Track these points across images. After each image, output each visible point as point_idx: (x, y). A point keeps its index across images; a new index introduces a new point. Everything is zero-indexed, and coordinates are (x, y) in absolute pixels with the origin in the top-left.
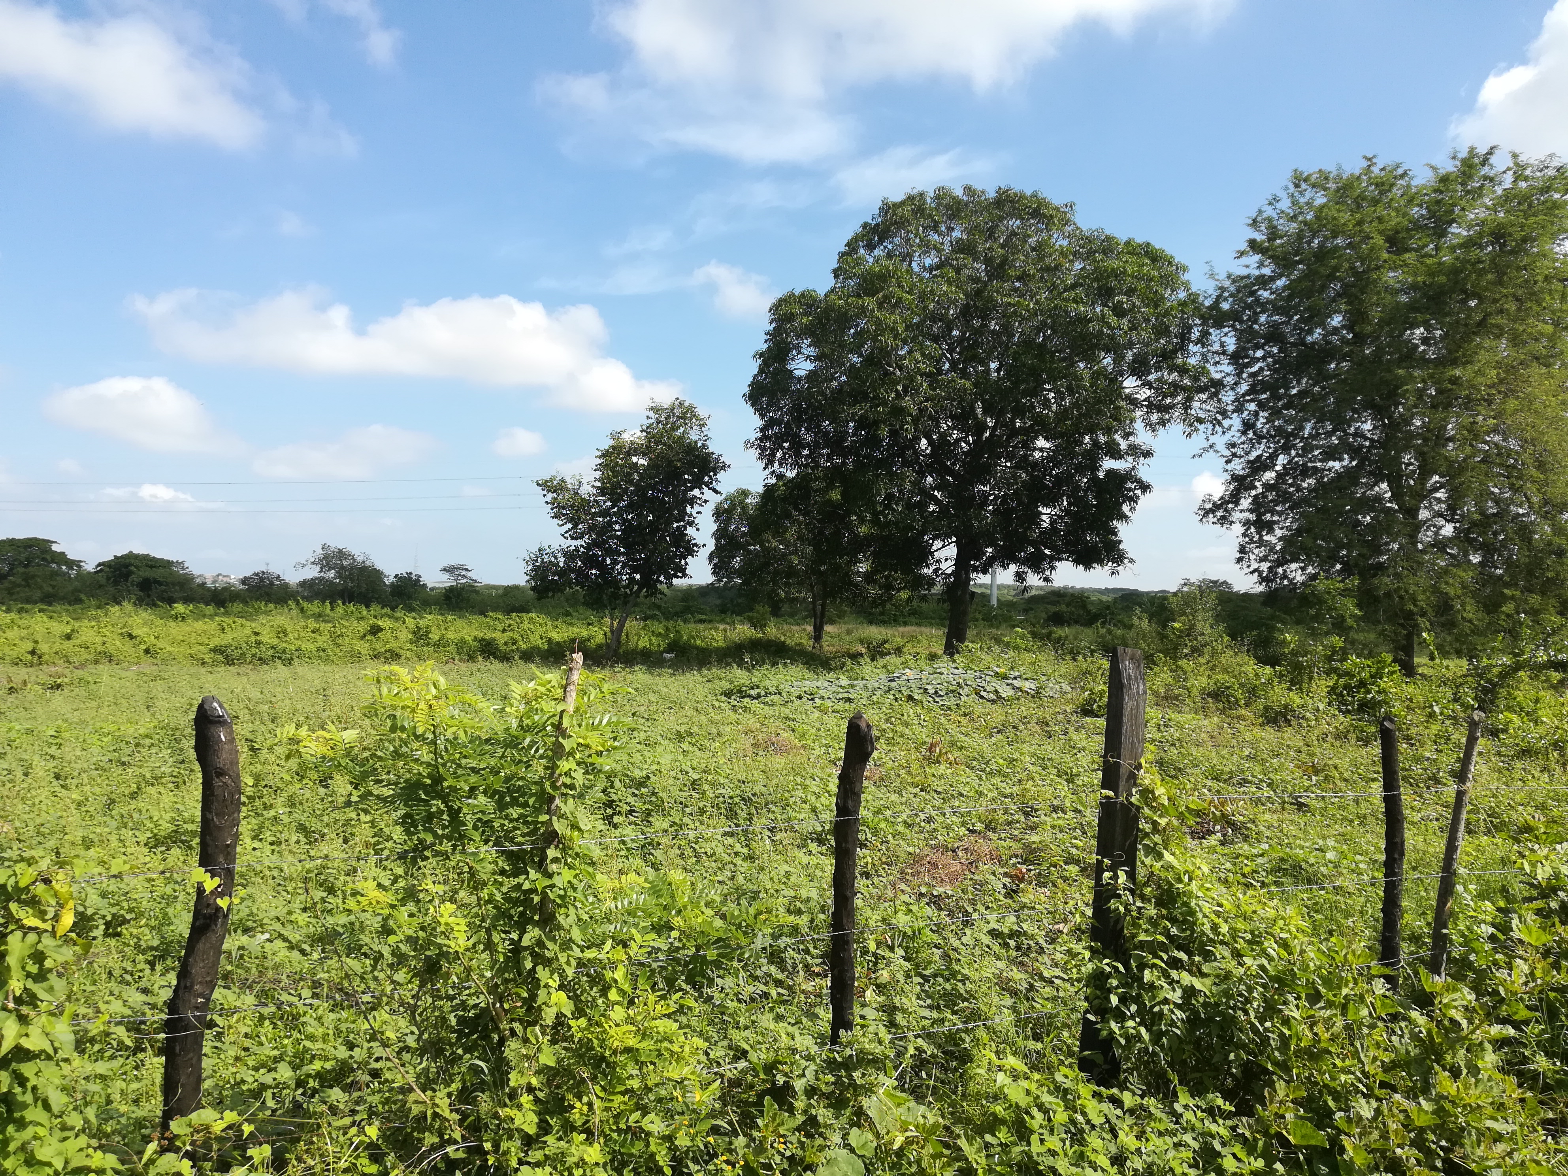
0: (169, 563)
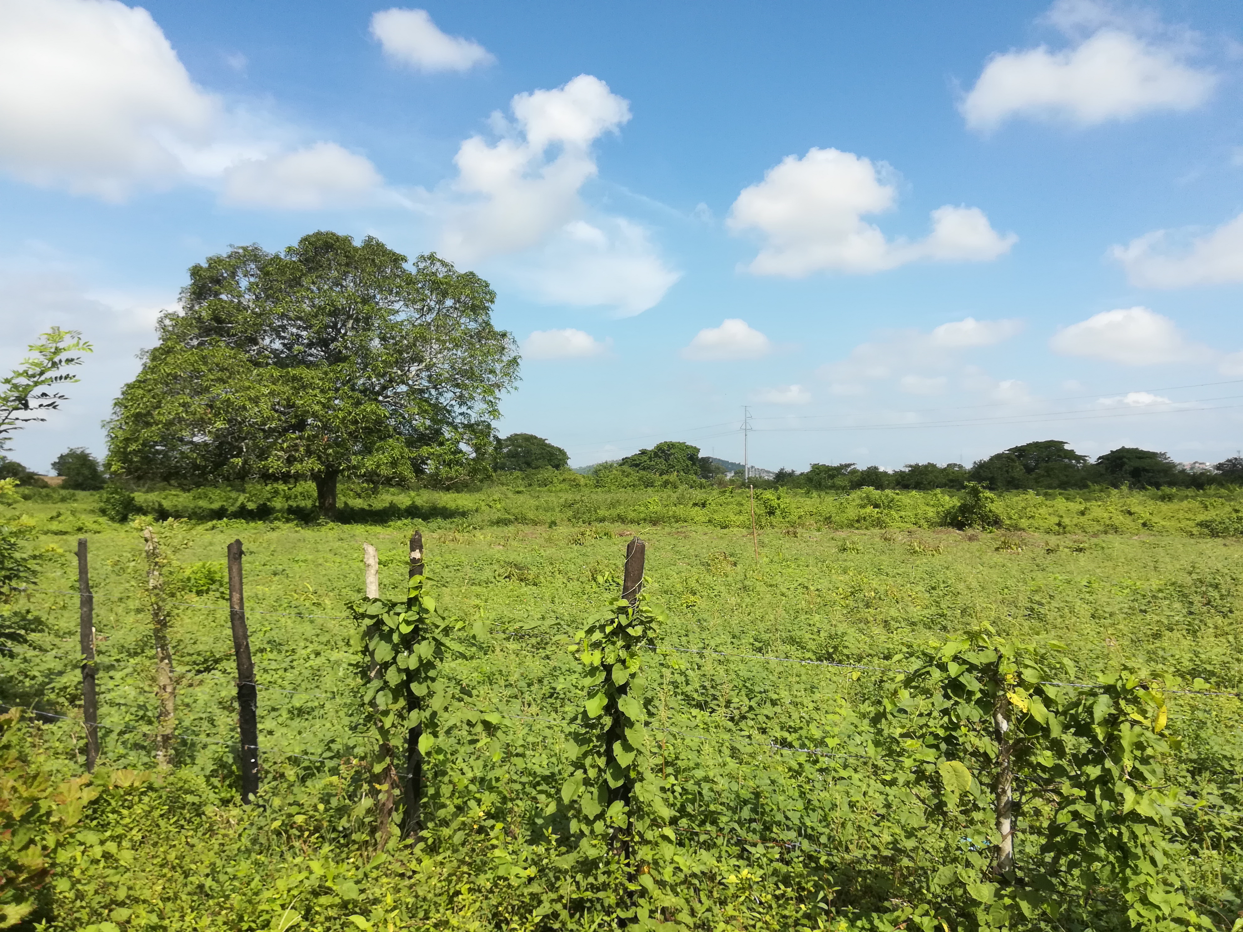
0: (1154, 455)
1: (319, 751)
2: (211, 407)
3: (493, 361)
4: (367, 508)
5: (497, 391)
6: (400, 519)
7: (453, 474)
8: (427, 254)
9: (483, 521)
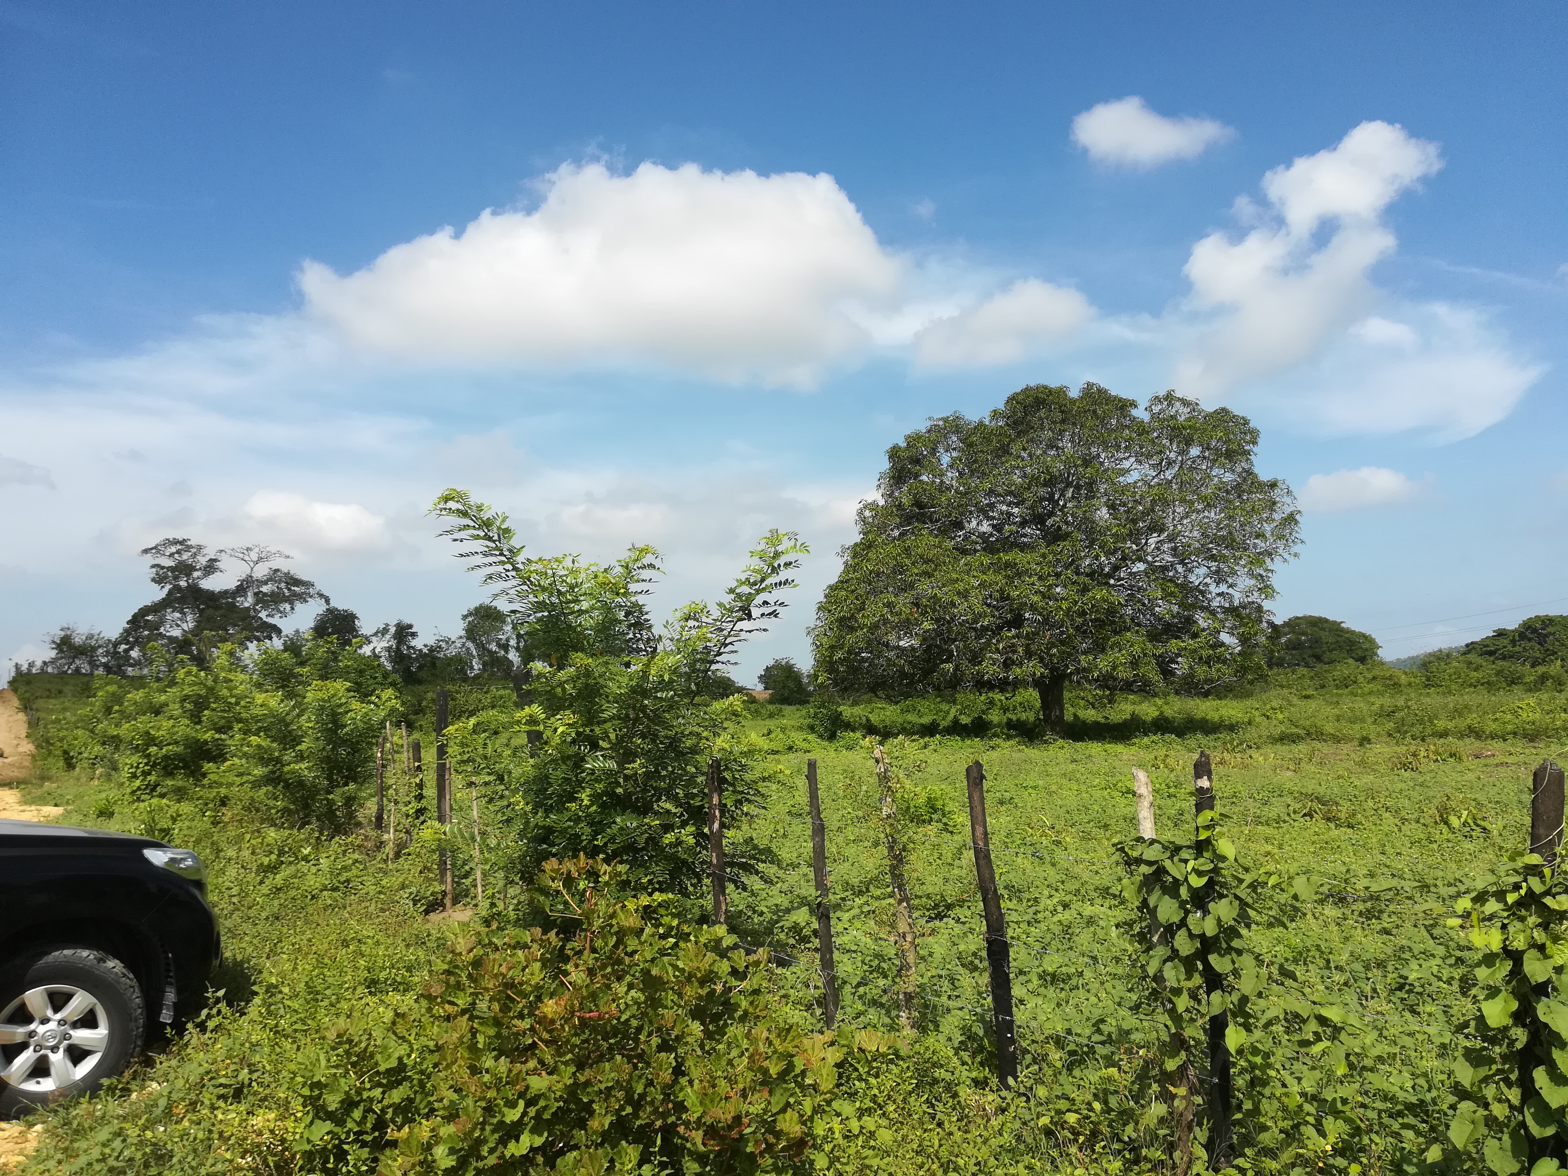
1: (1087, 1032)
2: (917, 605)
3: (1260, 521)
4: (1103, 721)
5: (1268, 560)
6: (1146, 735)
7: (1214, 674)
8: (1162, 393)
9: (1260, 737)
